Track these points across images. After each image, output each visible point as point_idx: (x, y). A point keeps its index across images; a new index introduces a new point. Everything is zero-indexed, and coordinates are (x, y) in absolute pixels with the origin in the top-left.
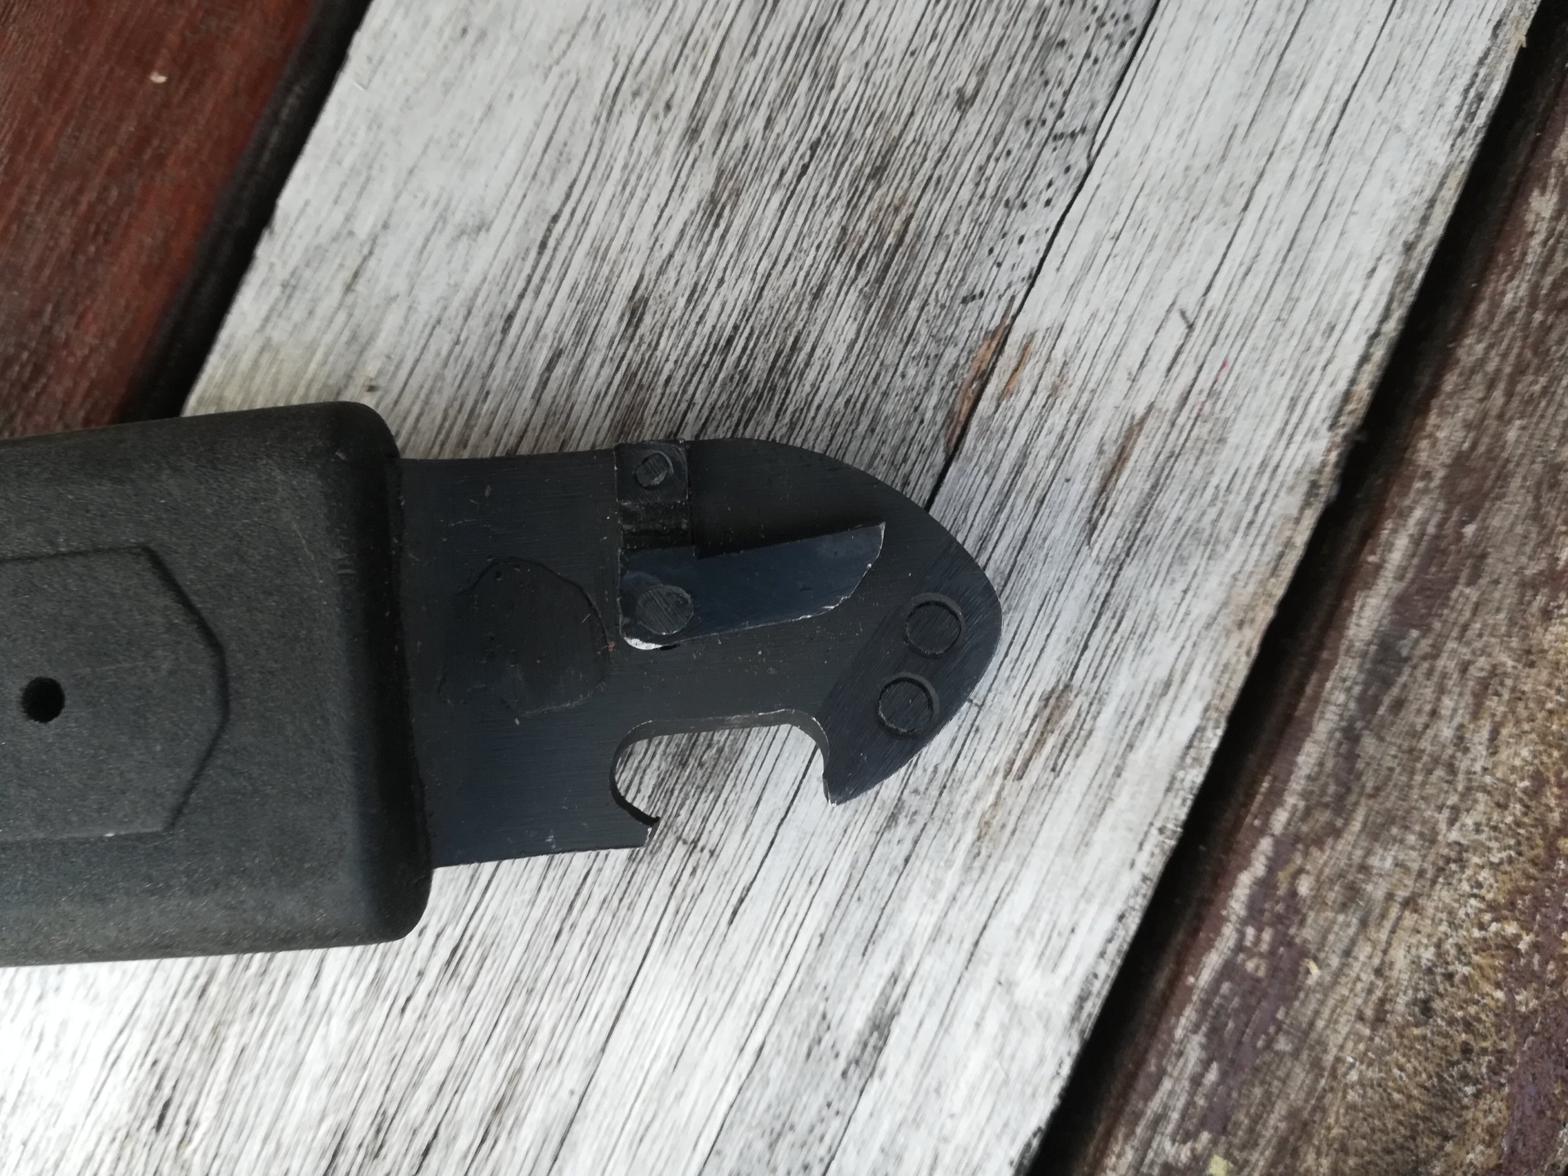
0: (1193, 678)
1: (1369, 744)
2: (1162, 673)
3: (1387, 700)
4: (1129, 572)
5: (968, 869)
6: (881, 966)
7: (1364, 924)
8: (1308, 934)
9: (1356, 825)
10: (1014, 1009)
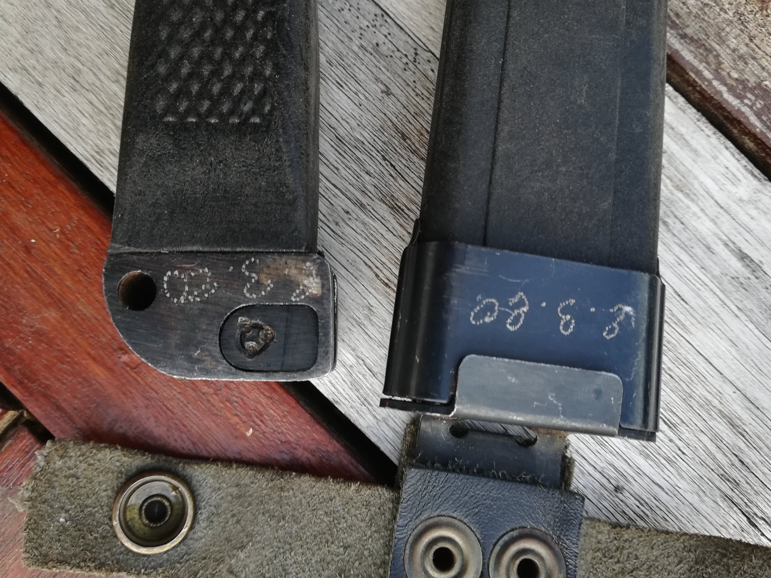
1: (689, 31)
3: (674, 18)
5: (692, 200)
6: (719, 248)
7: (754, 58)
8: (752, 81)
9: (717, 47)
10: (750, 202)
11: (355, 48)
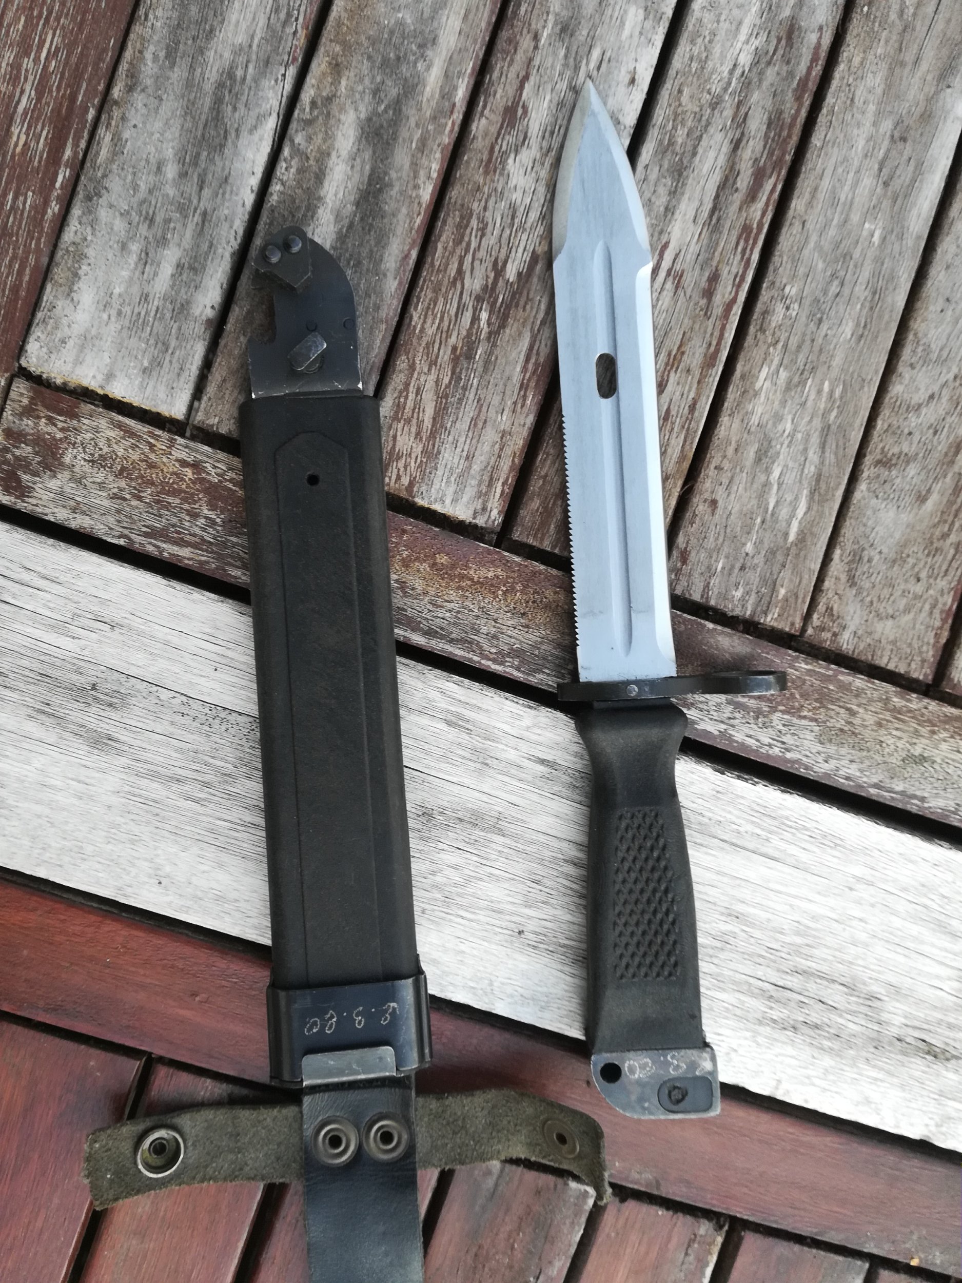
0: (439, 686)
1: (453, 636)
2: (439, 694)
3: (441, 632)
4: (411, 706)
5: (498, 742)
6: (526, 763)
7: (502, 633)
8: (506, 648)
9: (476, 638)
10: (534, 725)
11: (248, 750)
